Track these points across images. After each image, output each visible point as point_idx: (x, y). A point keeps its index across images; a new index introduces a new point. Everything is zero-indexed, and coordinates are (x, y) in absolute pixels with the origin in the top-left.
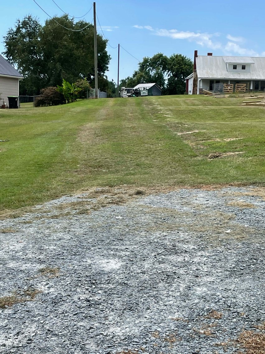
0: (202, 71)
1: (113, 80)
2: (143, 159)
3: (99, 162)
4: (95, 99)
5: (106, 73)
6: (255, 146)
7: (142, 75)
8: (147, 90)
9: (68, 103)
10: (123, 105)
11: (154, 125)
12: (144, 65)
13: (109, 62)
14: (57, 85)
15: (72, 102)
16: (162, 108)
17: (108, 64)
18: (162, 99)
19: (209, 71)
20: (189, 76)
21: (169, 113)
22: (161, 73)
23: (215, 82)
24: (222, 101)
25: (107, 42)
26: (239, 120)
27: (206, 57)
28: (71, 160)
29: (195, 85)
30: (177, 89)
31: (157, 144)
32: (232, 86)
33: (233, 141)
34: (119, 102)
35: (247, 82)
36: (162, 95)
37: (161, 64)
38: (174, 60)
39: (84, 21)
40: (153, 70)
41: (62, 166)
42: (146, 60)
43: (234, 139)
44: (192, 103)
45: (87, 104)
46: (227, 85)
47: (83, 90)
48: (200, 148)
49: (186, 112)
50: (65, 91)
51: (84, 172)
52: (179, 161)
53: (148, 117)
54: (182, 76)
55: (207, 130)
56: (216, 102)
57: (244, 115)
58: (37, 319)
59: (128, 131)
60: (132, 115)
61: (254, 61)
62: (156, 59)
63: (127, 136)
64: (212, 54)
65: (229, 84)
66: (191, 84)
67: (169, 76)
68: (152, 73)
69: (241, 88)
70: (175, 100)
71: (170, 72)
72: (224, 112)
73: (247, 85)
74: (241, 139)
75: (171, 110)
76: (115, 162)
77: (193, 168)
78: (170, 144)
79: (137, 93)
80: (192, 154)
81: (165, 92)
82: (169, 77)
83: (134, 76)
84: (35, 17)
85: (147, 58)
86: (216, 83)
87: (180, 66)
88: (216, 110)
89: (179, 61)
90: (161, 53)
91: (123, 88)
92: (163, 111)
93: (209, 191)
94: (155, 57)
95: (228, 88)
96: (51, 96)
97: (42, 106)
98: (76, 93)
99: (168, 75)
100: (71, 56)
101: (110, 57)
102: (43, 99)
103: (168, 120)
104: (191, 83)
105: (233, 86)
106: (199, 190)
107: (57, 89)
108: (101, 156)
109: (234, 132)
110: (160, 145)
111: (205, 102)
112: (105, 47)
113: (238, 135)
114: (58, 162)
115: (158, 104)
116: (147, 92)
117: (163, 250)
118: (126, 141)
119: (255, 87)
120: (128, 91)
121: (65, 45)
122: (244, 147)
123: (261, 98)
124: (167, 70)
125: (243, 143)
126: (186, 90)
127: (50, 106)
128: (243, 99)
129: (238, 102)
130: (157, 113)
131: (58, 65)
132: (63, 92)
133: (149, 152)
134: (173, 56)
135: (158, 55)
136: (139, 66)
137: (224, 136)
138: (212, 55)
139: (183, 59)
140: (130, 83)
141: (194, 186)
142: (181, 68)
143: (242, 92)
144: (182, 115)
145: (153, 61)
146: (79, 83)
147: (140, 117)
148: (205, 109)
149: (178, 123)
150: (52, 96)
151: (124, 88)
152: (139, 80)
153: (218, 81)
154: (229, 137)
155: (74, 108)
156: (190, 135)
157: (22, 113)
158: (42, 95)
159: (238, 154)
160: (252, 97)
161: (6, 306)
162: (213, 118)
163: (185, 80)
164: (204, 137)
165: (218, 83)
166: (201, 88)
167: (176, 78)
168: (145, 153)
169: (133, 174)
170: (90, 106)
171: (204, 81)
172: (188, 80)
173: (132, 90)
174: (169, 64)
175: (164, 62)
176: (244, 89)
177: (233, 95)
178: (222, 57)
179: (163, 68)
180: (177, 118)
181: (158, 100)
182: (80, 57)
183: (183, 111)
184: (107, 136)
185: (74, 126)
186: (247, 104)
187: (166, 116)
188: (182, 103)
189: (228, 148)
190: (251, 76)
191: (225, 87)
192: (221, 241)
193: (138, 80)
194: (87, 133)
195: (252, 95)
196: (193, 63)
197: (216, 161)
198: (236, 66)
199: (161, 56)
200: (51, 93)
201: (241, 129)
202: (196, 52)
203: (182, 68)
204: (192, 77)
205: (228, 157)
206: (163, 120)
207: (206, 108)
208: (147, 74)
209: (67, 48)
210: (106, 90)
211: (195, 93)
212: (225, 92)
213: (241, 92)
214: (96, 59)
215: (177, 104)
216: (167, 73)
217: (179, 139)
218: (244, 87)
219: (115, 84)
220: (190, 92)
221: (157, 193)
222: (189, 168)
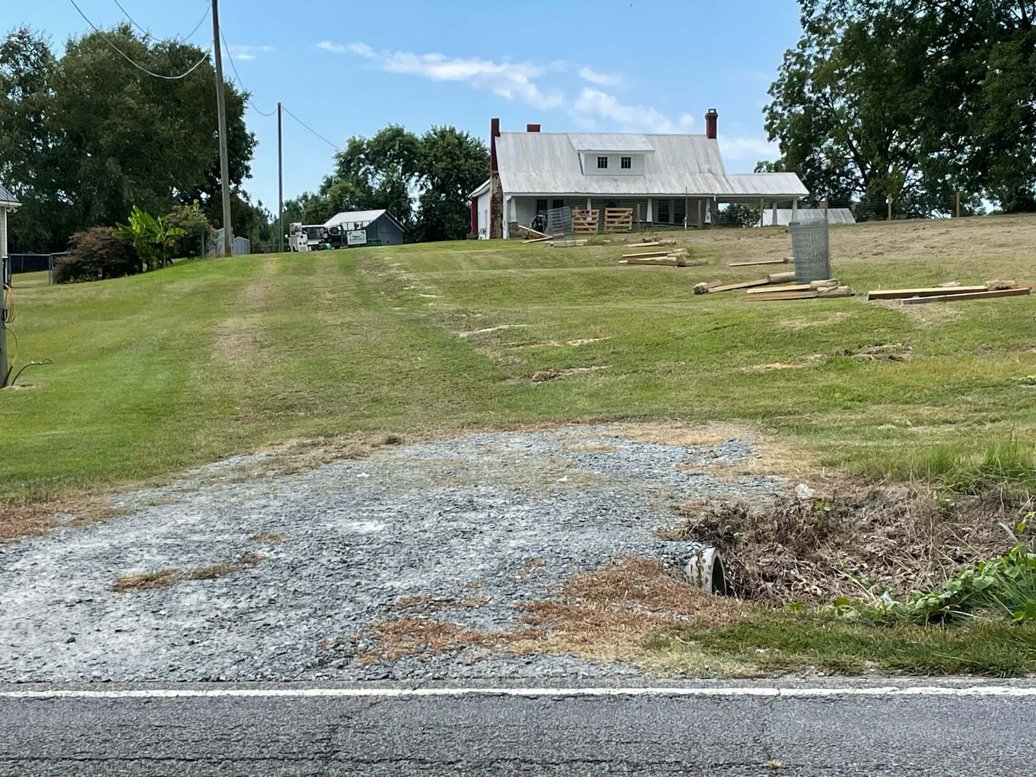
0: (515, 175)
1: (260, 204)
2: (385, 389)
3: (284, 399)
4: (226, 258)
5: (245, 184)
6: (635, 353)
7: (346, 188)
8: (363, 229)
9: (148, 270)
10: (304, 271)
11: (399, 317)
12: (349, 162)
13: (251, 153)
14: (116, 223)
15: (161, 266)
16: (412, 276)
17: (248, 159)
18: (408, 254)
19: (534, 175)
20: (477, 190)
21: (431, 290)
22: (401, 180)
23: (550, 204)
24: (570, 256)
25: (246, 98)
26: (609, 301)
27: (523, 136)
28: (216, 399)
29: (496, 213)
30: (447, 225)
31: (413, 359)
32: (595, 213)
33: (589, 345)
34: (291, 264)
35: (636, 202)
36: (404, 243)
37: (397, 156)
38: (435, 143)
39: (179, 39)
40: (377, 171)
41: (200, 411)
42: (355, 147)
43: (591, 340)
44: (491, 262)
45: (206, 272)
46: (583, 212)
47: (189, 234)
48: (514, 363)
49: (476, 285)
50: (140, 239)
51: (256, 419)
52: (468, 388)
53: (379, 300)
54: (459, 189)
55: (529, 324)
56: (554, 258)
57: (623, 290)
58: (272, 584)
59: (337, 332)
60: (335, 296)
61: (653, 145)
62: (385, 143)
63: (336, 342)
64: (539, 126)
65: (589, 208)
66: (486, 211)
67: (422, 188)
68: (376, 182)
69: (620, 219)
70: (446, 256)
71: (427, 178)
72: (572, 282)
73: (635, 210)
74: (606, 341)
75: (437, 282)
76: (322, 398)
77: (499, 402)
78: (444, 356)
79: (337, 239)
80: (495, 374)
81: (412, 235)
82: (423, 192)
83: (324, 191)
84: (40, 33)
85: (357, 139)
86: (554, 207)
87: (453, 160)
88: (554, 278)
89: (450, 147)
90: (397, 125)
91: (296, 224)
92: (414, 283)
93: (532, 432)
94: (381, 135)
95: (585, 219)
96: (99, 252)
97: (74, 282)
98: (172, 243)
99: (419, 187)
100: (148, 138)
101: (255, 138)
102: (78, 262)
103: (432, 307)
104: (484, 207)
105: (597, 215)
106: (511, 433)
107: (115, 232)
108: (286, 387)
109: (592, 327)
110: (421, 360)
111: (524, 259)
112: (242, 113)
113: (601, 331)
114: (187, 404)
115: (399, 268)
116: (365, 235)
117: (452, 507)
118: (338, 354)
119: (660, 215)
120: (312, 234)
121: (130, 109)
122: (612, 356)
123: (669, 244)
124: (417, 174)
125: (609, 348)
126: (472, 228)
127: (98, 279)
128: (622, 249)
129: (610, 255)
130: (399, 290)
131: (111, 164)
132: (133, 241)
133: (398, 377)
134: (432, 132)
135: (389, 130)
136: (336, 161)
137: (569, 335)
138: (539, 131)
139: (461, 141)
140: (314, 211)
141: (501, 428)
142: (455, 168)
143: (624, 230)
144: (466, 292)
145: (376, 149)
146: (179, 216)
147: (359, 301)
148: (525, 275)
149: (458, 311)
150: (103, 252)
151: (299, 224)
152: (338, 202)
153: (559, 202)
154: (579, 336)
155: (172, 282)
156: (488, 337)
157: (31, 300)
158: (75, 251)
159: (596, 371)
160: (645, 242)
161: (218, 575)
162: (546, 297)
163: (469, 199)
164: (522, 340)
165: (558, 207)
166: (513, 221)
167: (443, 195)
168: (388, 377)
169: (368, 417)
170: (215, 277)
171: (521, 201)
172: (475, 200)
173: (321, 230)
174: (422, 155)
175: (408, 150)
176: (628, 222)
177: (597, 238)
178: (567, 134)
179: (404, 166)
180: (453, 301)
181: (398, 256)
182: (172, 142)
183: (467, 281)
184: (287, 344)
185: (193, 326)
186: (633, 261)
187: (424, 298)
188: (465, 263)
189: (576, 359)
190: (648, 184)
191: (578, 216)
192: (552, 491)
193: (335, 201)
194: (233, 340)
195: (647, 239)
196: (488, 152)
197: (548, 385)
198: (606, 158)
199: (398, 133)
200: (100, 243)
201: (608, 319)
202: (495, 123)
203: (458, 168)
204: (488, 190)
205: (575, 377)
206: (417, 307)
207: (527, 272)
208: (361, 183)
209: (135, 118)
210: (248, 232)
211: (499, 235)
212: (577, 232)
213: (620, 230)
214: (223, 148)
215: (451, 265)
216: (417, 181)
217: (464, 345)
218: (628, 217)
219: (267, 214)
220: (484, 232)
221: (428, 441)
222: (489, 402)
